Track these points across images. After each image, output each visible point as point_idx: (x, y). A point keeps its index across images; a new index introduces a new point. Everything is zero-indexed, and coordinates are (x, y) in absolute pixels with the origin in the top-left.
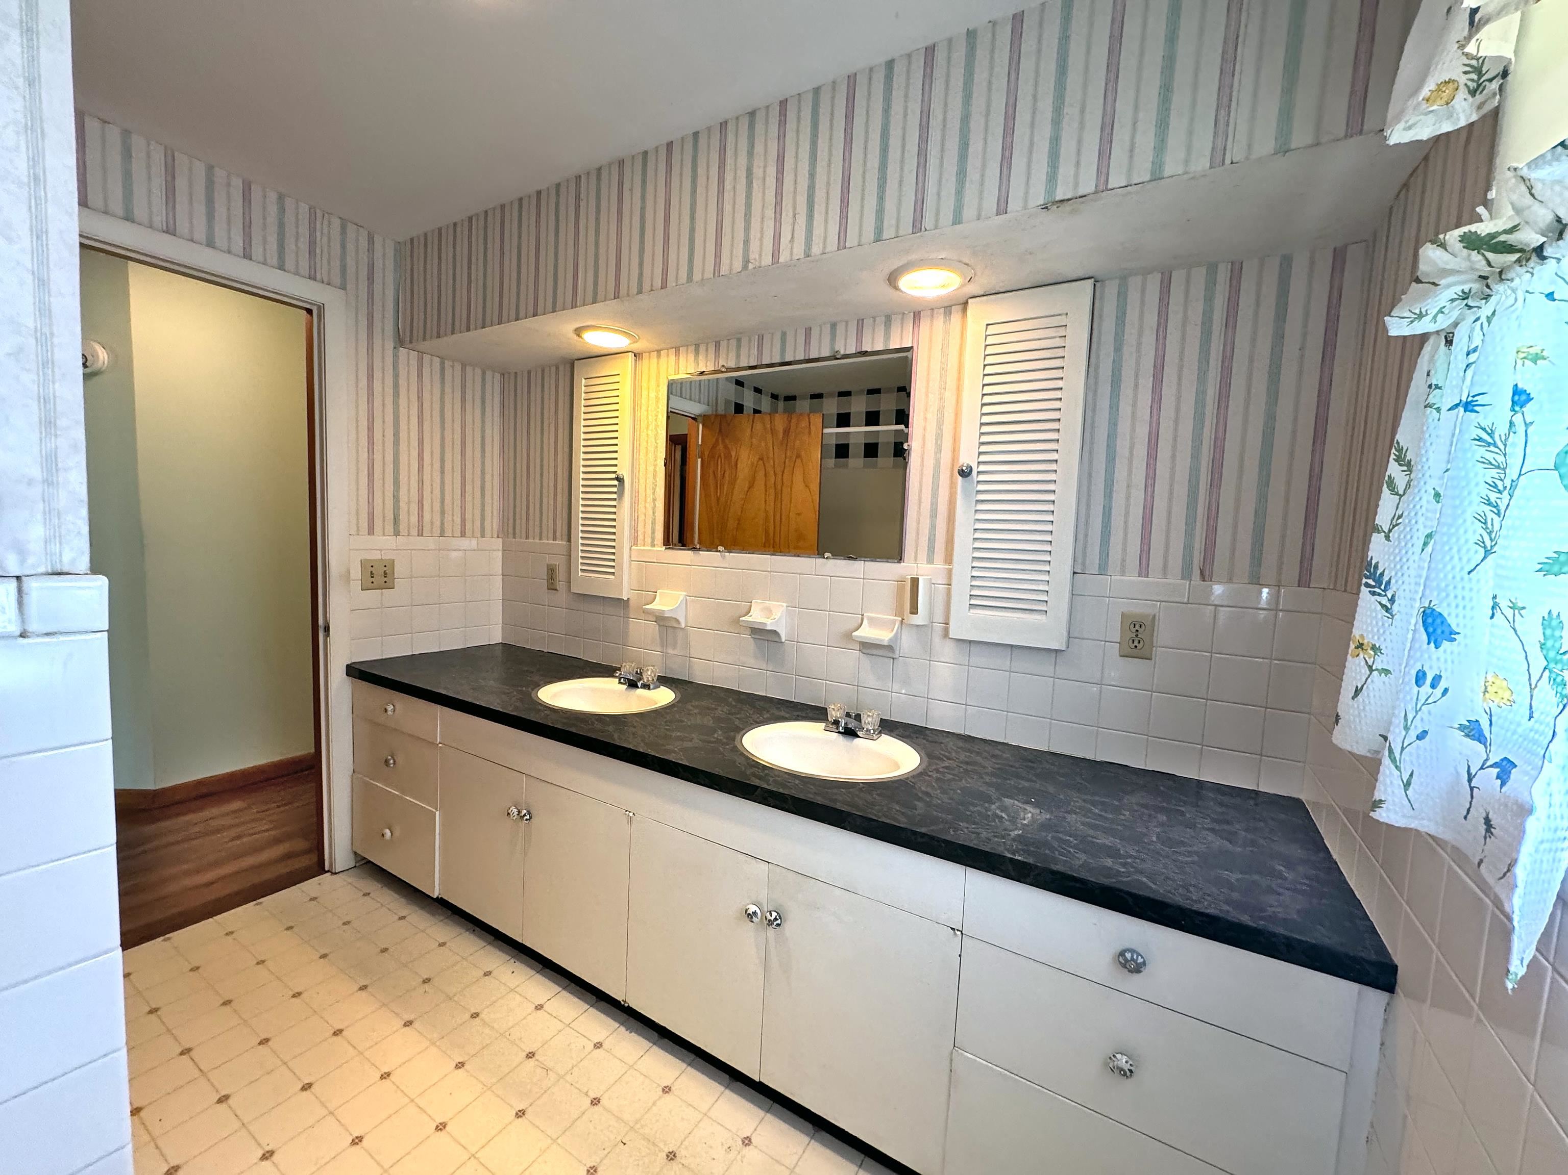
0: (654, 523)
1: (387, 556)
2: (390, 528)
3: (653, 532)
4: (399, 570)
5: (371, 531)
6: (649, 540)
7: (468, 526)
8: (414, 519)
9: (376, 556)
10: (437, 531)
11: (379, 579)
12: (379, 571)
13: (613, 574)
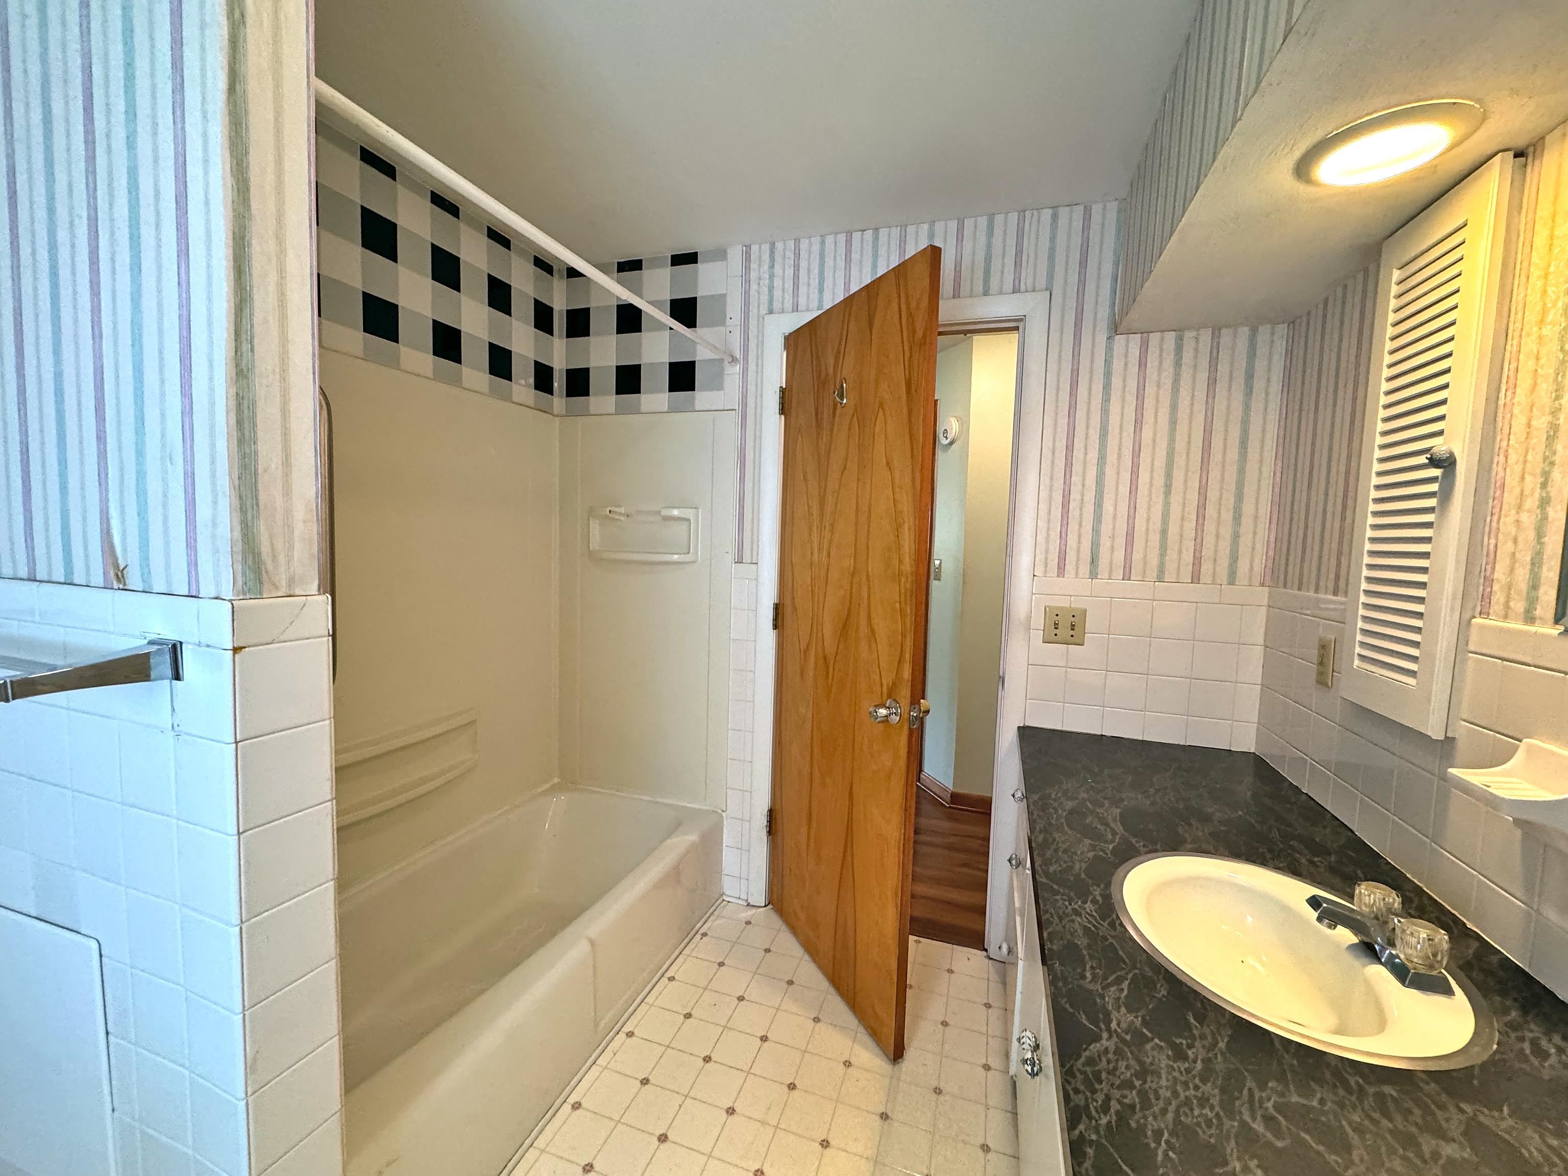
0: (1536, 562)
1: (1078, 604)
2: (1085, 568)
3: (1534, 586)
4: (1090, 623)
5: (1061, 570)
6: (1519, 606)
7: (1207, 567)
8: (1120, 555)
9: (1063, 603)
10: (1152, 574)
11: (1064, 632)
12: (1065, 624)
13: (1412, 673)
